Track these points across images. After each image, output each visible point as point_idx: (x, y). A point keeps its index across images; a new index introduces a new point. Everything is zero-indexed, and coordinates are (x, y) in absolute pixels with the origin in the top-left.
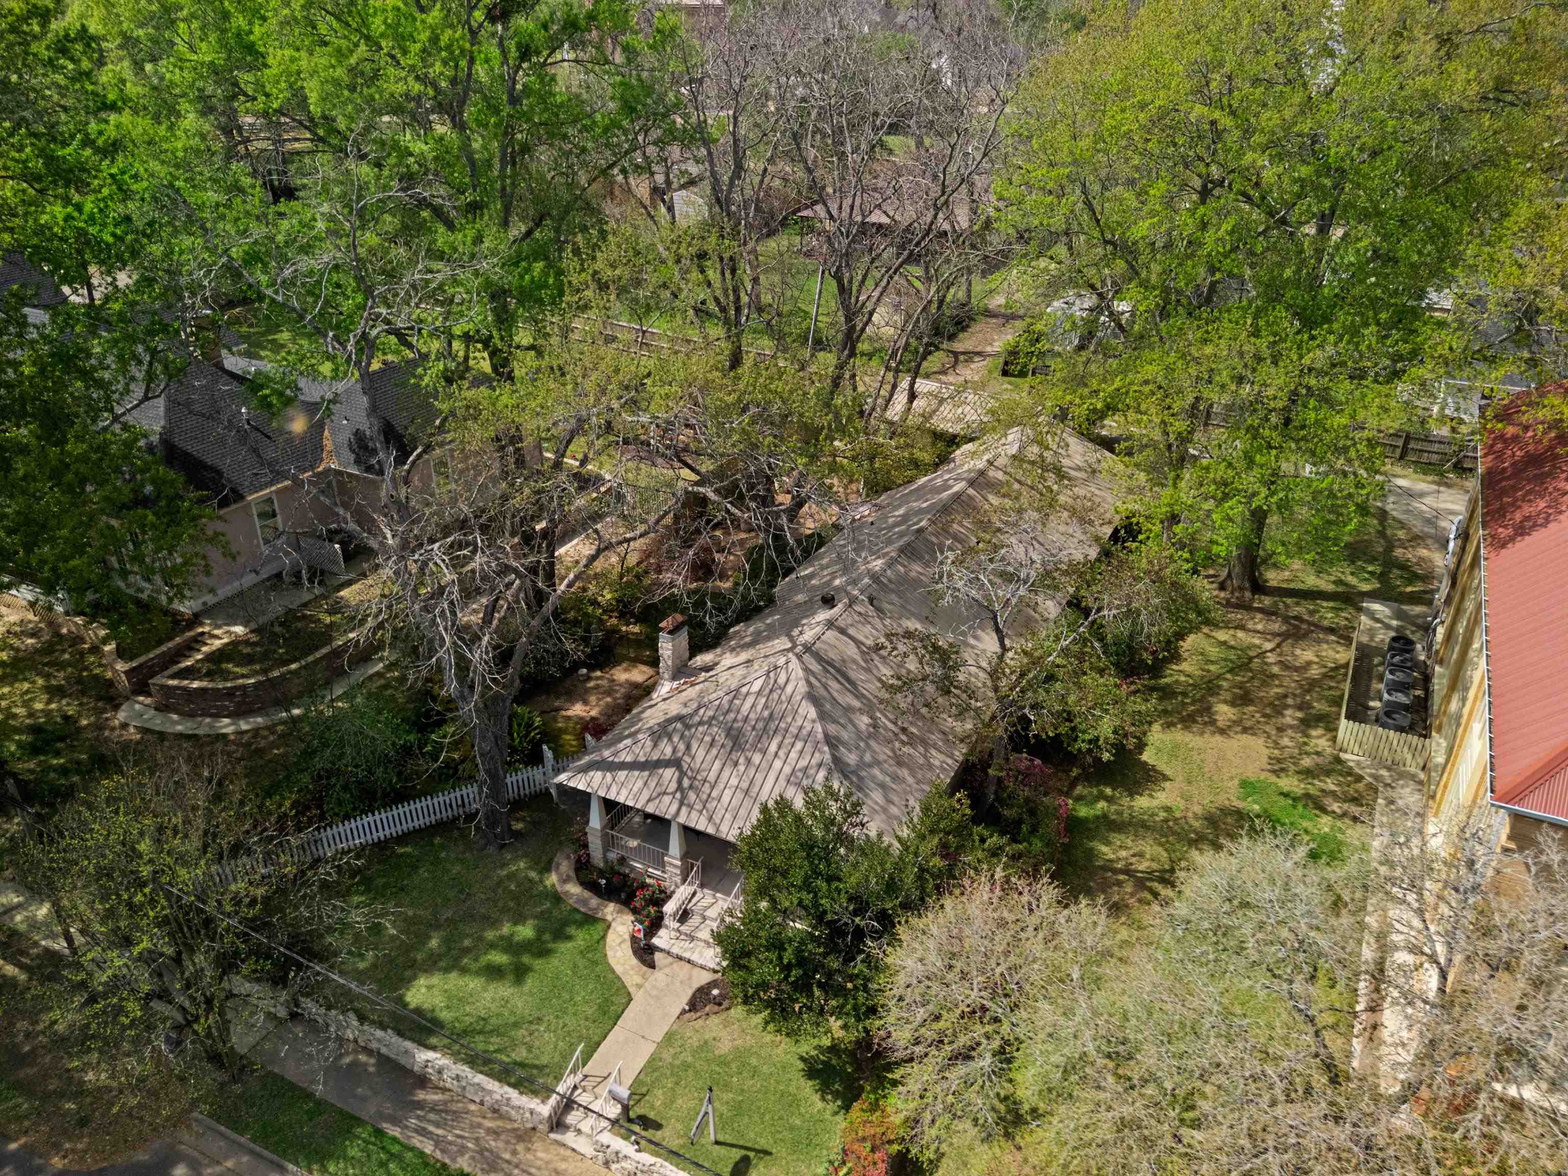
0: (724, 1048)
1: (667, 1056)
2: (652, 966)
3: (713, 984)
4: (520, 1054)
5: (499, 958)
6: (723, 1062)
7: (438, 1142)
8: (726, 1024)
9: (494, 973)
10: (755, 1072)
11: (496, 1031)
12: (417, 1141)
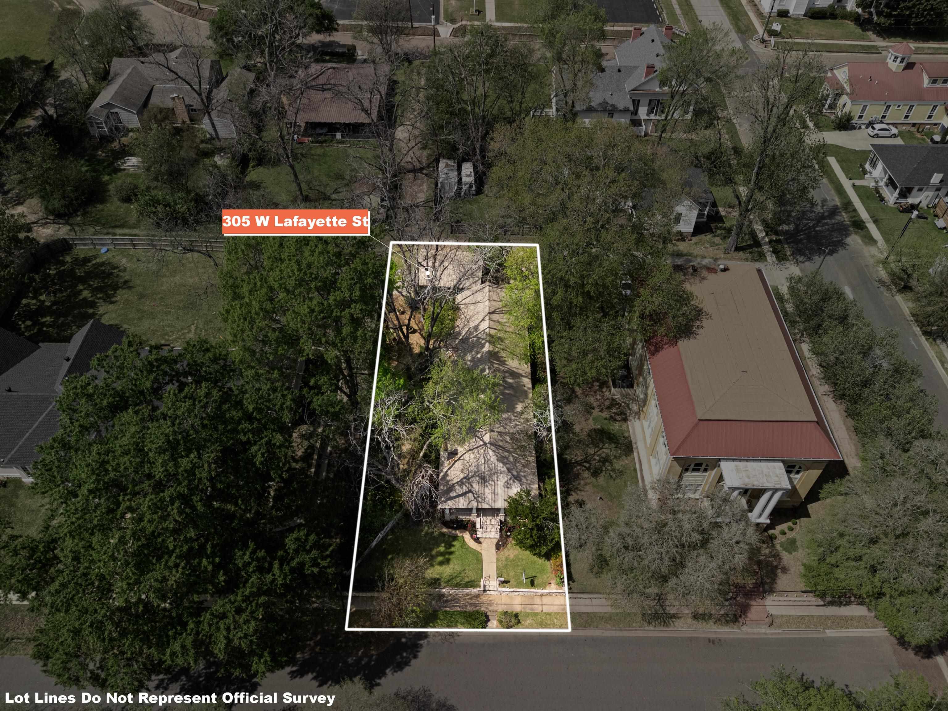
0: (512, 556)
1: (500, 564)
2: (480, 543)
3: (499, 541)
4: (467, 580)
5: (440, 559)
6: (513, 560)
7: (459, 607)
8: (509, 550)
9: (441, 563)
10: (522, 560)
11: (456, 577)
12: (455, 609)
